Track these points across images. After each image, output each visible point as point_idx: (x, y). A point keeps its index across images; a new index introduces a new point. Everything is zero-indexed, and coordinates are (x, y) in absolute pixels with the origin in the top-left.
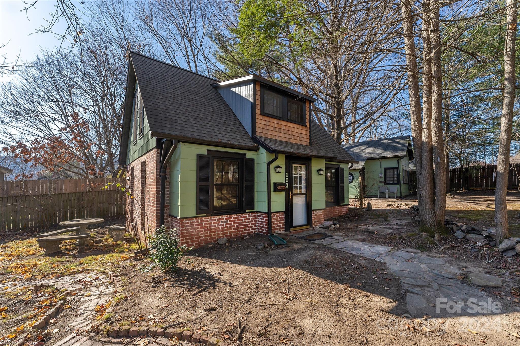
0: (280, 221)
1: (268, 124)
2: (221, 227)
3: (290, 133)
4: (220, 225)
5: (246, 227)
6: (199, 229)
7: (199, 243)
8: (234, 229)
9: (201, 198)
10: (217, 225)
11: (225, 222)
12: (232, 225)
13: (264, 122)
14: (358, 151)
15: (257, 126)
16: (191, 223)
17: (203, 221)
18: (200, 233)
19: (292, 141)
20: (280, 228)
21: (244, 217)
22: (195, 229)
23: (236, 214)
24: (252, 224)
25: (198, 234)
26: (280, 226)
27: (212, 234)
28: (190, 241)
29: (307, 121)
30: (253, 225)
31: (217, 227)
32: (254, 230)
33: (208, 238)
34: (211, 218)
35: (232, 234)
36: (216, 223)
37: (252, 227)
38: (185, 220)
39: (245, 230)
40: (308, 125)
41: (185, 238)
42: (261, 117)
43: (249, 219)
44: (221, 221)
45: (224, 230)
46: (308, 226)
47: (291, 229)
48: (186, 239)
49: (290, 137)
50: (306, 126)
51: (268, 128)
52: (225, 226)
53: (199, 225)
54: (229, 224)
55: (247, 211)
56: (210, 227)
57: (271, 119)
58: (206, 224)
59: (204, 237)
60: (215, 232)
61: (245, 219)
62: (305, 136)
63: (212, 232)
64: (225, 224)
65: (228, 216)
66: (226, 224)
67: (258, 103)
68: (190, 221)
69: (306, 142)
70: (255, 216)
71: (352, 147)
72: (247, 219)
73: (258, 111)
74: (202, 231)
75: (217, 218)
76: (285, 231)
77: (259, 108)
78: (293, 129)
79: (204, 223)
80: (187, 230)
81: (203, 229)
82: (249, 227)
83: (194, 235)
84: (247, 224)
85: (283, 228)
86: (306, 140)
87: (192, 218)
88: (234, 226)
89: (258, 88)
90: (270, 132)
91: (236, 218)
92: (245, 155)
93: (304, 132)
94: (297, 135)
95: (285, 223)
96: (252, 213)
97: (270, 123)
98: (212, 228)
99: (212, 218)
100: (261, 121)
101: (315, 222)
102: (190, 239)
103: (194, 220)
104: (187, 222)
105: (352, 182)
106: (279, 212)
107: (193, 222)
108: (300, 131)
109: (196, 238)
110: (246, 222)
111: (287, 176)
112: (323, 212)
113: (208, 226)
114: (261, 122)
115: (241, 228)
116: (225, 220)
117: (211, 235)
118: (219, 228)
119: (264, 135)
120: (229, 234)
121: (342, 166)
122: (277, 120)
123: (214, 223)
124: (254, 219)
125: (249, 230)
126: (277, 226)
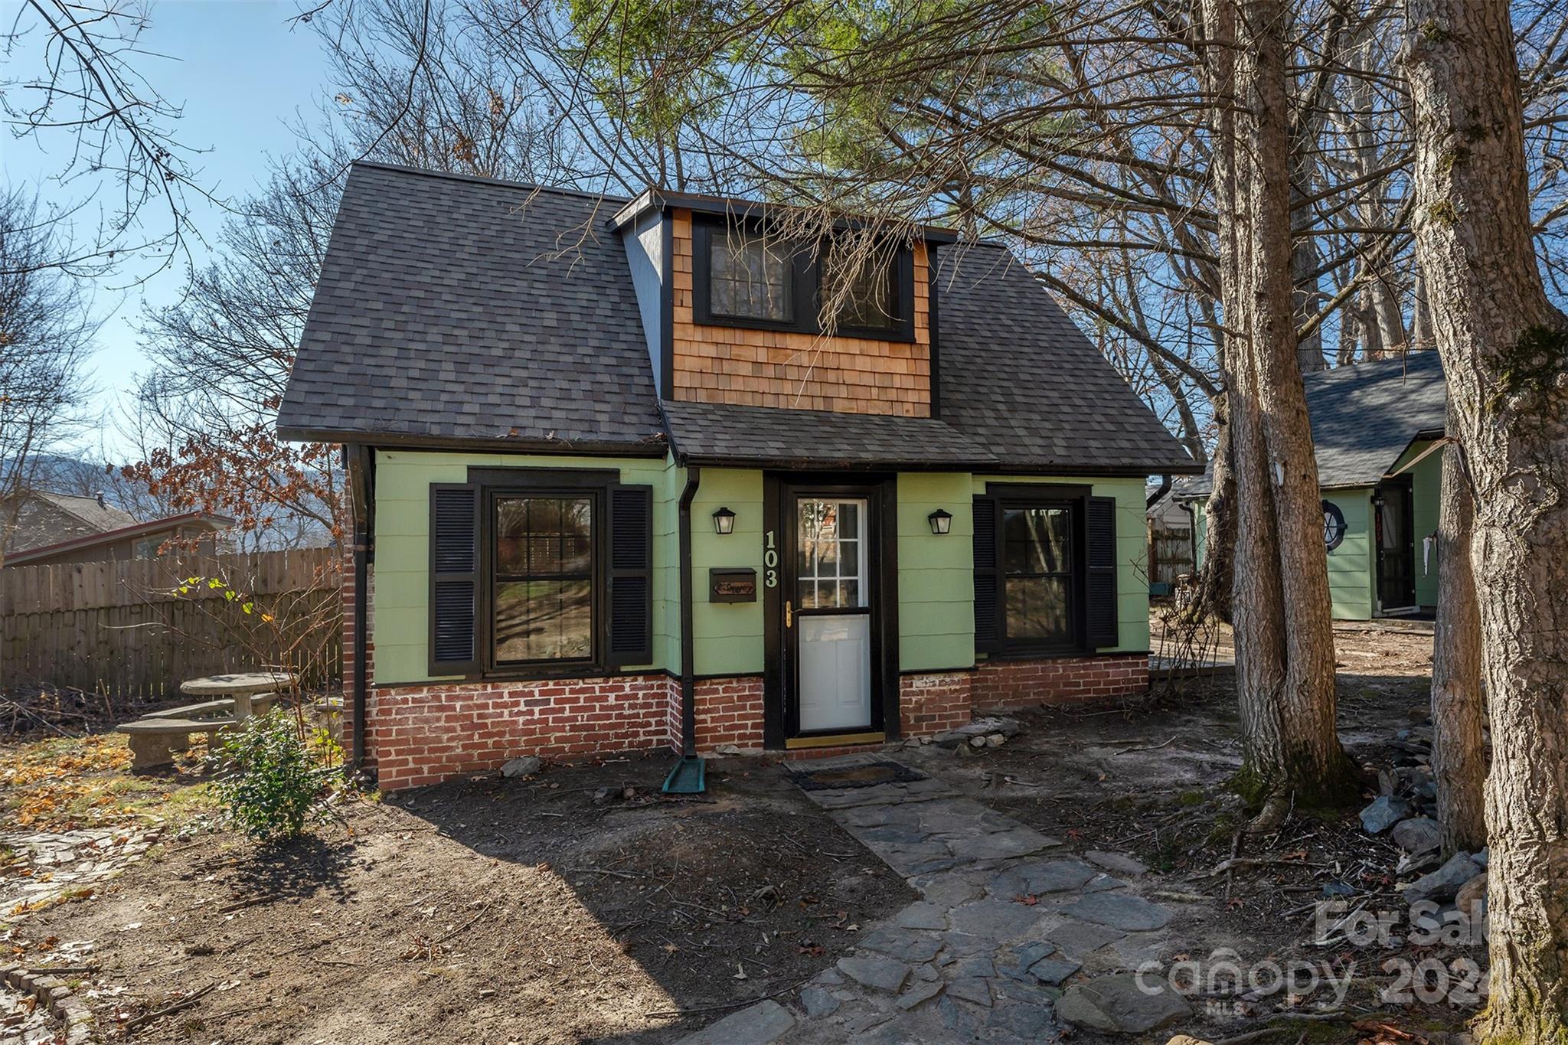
0: (744, 707)
1: (725, 352)
2: (521, 719)
3: (832, 376)
4: (520, 714)
5: (621, 725)
6: (442, 723)
7: (443, 768)
8: (573, 728)
9: (444, 624)
10: (506, 712)
11: (536, 703)
12: (567, 714)
13: (712, 351)
14: (1384, 399)
15: (676, 366)
16: (414, 700)
17: (458, 698)
18: (445, 737)
19: (839, 406)
20: (741, 737)
21: (612, 689)
22: (427, 721)
23: (583, 679)
24: (645, 715)
25: (439, 740)
26: (745, 727)
27: (490, 742)
28: (410, 758)
29: (920, 320)
30: (653, 720)
31: (506, 717)
32: (655, 738)
33: (476, 753)
34: (485, 688)
35: (567, 746)
36: (505, 705)
37: (649, 724)
38: (393, 692)
39: (617, 736)
40: (922, 336)
41: (392, 749)
42: (698, 334)
43: (635, 696)
44: (522, 700)
45: (533, 732)
46: (880, 736)
47: (791, 743)
48: (398, 753)
49: (830, 391)
50: (912, 342)
51: (727, 367)
52: (537, 716)
53: (442, 708)
54: (553, 711)
55: (624, 669)
56: (480, 716)
57: (738, 333)
58: (469, 707)
59: (459, 751)
60: (502, 734)
61: (617, 698)
62: (909, 383)
63: (490, 735)
64: (537, 709)
65: (551, 685)
66: (541, 712)
67: (684, 282)
68: (409, 697)
69: (915, 400)
70: (660, 687)
71: (1362, 382)
72: (627, 697)
73: (683, 314)
74: (453, 730)
75: (506, 689)
76: (766, 746)
77: (688, 299)
78: (845, 362)
79: (458, 705)
80: (399, 722)
81: (457, 725)
82: (633, 725)
83: (426, 740)
84: (626, 712)
85: (758, 736)
86: (912, 397)
87: (417, 686)
88: (575, 719)
89: (683, 230)
90: (738, 384)
91: (582, 691)
92: (616, 473)
93: (901, 367)
94: (868, 379)
95: (765, 716)
96: (647, 675)
97: (735, 351)
98: (489, 721)
99: (489, 689)
100: (695, 346)
101: (919, 719)
102: (411, 752)
103: (425, 693)
104: (399, 698)
105: (1338, 543)
106: (739, 677)
107: (420, 700)
108: (882, 366)
109: (431, 750)
110: (622, 707)
111: (771, 545)
112: (964, 681)
113: (475, 713)
114: (695, 349)
115: (602, 727)
116: (537, 697)
117: (485, 745)
118: (515, 722)
119: (709, 397)
120: (553, 744)
121: (1101, 489)
122: (769, 336)
123: (496, 705)
124: (654, 696)
125: (636, 734)
126: (726, 729)
